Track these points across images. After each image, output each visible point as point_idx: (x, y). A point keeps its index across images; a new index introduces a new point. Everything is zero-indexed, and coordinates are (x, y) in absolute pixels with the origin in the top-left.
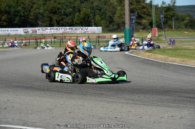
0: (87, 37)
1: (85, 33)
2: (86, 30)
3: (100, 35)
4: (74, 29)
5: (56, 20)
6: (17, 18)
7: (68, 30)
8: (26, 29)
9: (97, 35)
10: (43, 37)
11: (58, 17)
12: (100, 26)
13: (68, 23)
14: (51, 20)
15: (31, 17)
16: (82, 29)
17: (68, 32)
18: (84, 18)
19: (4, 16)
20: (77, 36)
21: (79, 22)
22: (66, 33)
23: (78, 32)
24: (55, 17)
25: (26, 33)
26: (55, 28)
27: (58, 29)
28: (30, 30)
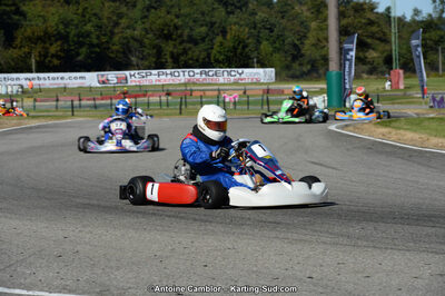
0: (241, 92)
1: (236, 83)
2: (238, 76)
3: (270, 87)
4: (211, 73)
5: (172, 53)
6: (84, 50)
7: (198, 76)
8: (103, 76)
9: (265, 87)
10: (142, 92)
11: (175, 46)
12: (271, 67)
13: (197, 60)
14: (159, 53)
15: (115, 48)
16: (229, 74)
17: (198, 80)
18: (235, 48)
19: (55, 45)
20: (219, 90)
21: (222, 57)
22: (194, 84)
23: (221, 80)
24: (169, 48)
25: (104, 82)
26: (168, 71)
27: (176, 74)
28: (112, 76)
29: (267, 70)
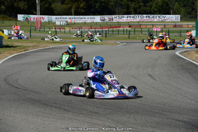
0: (163, 26)
1: (162, 21)
2: (163, 18)
3: (177, 24)
4: (151, 17)
5: (134, 7)
7: (145, 18)
8: (103, 17)
9: (174, 24)
10: (119, 25)
11: (135, 4)
12: (179, 14)
13: (145, 11)
14: (128, 7)
16: (159, 17)
17: (145, 20)
18: (163, 6)
19: (82, 4)
20: (153, 25)
21: (157, 9)
22: (143, 22)
23: (156, 20)
24: (133, 5)
26: (132, 16)
27: (135, 17)
28: (107, 17)
29: (177, 16)
